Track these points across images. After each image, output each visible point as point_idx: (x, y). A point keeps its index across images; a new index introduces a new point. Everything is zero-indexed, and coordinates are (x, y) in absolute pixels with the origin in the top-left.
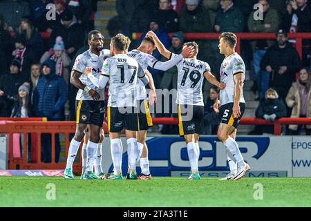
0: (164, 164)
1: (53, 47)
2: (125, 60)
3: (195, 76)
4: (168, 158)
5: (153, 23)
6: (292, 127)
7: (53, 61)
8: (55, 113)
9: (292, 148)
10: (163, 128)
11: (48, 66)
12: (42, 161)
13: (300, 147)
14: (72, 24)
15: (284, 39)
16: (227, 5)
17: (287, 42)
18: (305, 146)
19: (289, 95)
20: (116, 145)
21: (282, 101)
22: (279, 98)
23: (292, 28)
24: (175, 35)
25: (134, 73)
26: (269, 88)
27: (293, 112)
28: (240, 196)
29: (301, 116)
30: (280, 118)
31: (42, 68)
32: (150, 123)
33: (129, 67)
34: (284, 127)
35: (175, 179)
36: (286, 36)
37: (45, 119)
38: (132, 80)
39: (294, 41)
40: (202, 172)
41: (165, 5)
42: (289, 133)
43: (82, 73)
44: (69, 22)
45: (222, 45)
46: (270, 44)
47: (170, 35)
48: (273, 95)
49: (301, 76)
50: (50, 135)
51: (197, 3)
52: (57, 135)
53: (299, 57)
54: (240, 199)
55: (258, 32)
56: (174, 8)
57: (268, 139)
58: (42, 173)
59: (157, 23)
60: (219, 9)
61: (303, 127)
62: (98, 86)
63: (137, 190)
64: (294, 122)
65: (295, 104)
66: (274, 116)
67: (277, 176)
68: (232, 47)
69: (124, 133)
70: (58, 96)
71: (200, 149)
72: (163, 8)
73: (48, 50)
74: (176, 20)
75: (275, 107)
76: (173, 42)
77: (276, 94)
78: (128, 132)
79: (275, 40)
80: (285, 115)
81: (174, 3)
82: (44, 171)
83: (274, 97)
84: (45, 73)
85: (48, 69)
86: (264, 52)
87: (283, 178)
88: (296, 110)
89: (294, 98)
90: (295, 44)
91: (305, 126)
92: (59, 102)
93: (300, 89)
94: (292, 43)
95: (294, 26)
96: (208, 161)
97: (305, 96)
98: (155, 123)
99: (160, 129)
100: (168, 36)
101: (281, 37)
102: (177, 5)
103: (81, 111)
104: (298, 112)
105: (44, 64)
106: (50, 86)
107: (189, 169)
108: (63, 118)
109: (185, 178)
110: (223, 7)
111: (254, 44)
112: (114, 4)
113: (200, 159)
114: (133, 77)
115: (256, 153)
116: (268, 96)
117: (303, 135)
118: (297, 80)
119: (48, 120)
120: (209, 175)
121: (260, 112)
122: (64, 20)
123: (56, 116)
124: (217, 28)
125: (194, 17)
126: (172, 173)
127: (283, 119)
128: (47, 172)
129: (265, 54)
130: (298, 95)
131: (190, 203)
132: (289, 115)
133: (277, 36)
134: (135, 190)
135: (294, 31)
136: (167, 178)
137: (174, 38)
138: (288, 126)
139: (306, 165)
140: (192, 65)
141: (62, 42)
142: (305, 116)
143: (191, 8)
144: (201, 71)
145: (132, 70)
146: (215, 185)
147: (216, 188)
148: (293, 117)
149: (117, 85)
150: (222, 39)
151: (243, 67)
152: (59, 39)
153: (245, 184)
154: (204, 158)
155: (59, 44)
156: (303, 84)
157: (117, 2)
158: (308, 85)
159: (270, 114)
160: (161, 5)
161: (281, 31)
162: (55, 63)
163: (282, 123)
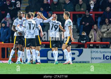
0: (45, 58)
1: (6, 17)
2: (31, 21)
3: (56, 27)
4: (47, 56)
5: (41, 8)
6: (91, 45)
7: (6, 22)
8: (6, 40)
9: (91, 53)
10: (45, 46)
11: (4, 24)
12: (2, 57)
13: (94, 53)
14: (12, 9)
15: (88, 14)
16: (68, 2)
17: (89, 15)
18: (96, 52)
19: (90, 34)
20: (28, 52)
22: (86, 35)
23: (91, 10)
24: (49, 12)
25: (34, 26)
26: (83, 31)
27: (91, 40)
28: (73, 70)
29: (94, 41)
30: (87, 42)
31: (2, 24)
33: (33, 24)
34: (88, 45)
35: (49, 64)
36: (89, 13)
37: (3, 43)
38: (33, 29)
39: (92, 15)
40: (59, 61)
41: (46, 2)
42: (90, 47)
43: (16, 26)
44: (11, 8)
45: (65, 16)
46: (83, 15)
47: (48, 12)
48: (84, 34)
49: (94, 27)
50: (5, 48)
51: (57, 1)
52: (7, 48)
53: (93, 20)
54: (73, 71)
56: (49, 3)
57: (83, 50)
58: (2, 62)
59: (43, 8)
60: (65, 3)
61: (95, 45)
62: (21, 31)
63: (36, 68)
64: (92, 44)
65: (92, 37)
67: (86, 63)
68: (68, 17)
69: (31, 47)
70: (7, 34)
71: (58, 53)
72: (45, 3)
73: (4, 18)
74: (50, 7)
75: (85, 38)
76: (48, 15)
77: (85, 33)
78: (32, 47)
79: (85, 14)
80: (89, 41)
81: (49, 1)
82: (3, 61)
83: (85, 35)
84: (3, 26)
85: (4, 25)
86: (81, 19)
87: (87, 64)
88: (93, 39)
89: (92, 35)
90: (92, 16)
91: (96, 45)
92: (8, 36)
93: (94, 32)
94: (91, 15)
95: (92, 9)
96: (61, 58)
97: (96, 34)
98: (42, 44)
99: (44, 46)
100: (47, 13)
101: (87, 13)
102: (50, 2)
103: (16, 40)
104: (93, 40)
105: (3, 23)
106: (5, 31)
107: (54, 60)
108: (9, 42)
109: (52, 64)
111: (77, 16)
112: (28, 2)
113: (58, 57)
114: (34, 28)
115: (78, 55)
116: (83, 34)
117: (95, 48)
118: (93, 29)
119: (4, 43)
120: (62, 62)
121: (80, 40)
122: (10, 7)
123: (7, 41)
124: (64, 10)
125: (56, 6)
126: (48, 62)
127: (88, 43)
128: (4, 62)
129: (82, 19)
130: (93, 34)
131: (55, 72)
132: (90, 41)
133: (86, 13)
134: (35, 68)
135: (92, 11)
136: (46, 63)
137: (49, 14)
138: (89, 45)
139: (96, 59)
140: (55, 23)
141: (9, 15)
142: (96, 41)
143: (55, 3)
144: (58, 25)
145: (34, 25)
146: (64, 66)
147: (64, 67)
148: (91, 42)
149: (28, 30)
150: (64, 14)
151: (72, 24)
152: (8, 14)
153: (74, 65)
154: (59, 56)
155: (8, 16)
156: (95, 30)
157: (29, 1)
158: (97, 30)
159: (83, 41)
160: (44, 1)
161: (87, 11)
162: (7, 22)
163: (88, 44)
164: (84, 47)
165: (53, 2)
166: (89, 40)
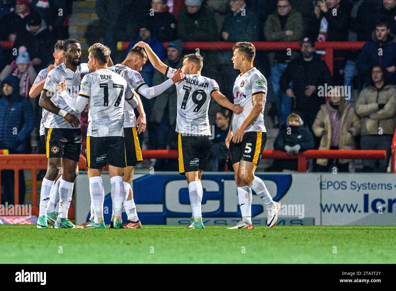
1: (15, 60)
2: (109, 77)
3: (199, 97)
4: (162, 201)
5: (143, 29)
6: (321, 161)
7: (16, 77)
9: (321, 188)
10: (156, 163)
11: (10, 84)
13: (331, 188)
14: (41, 30)
15: (310, 50)
18: (337, 185)
19: (317, 122)
20: (96, 185)
21: (307, 129)
23: (321, 36)
24: (172, 44)
25: (121, 94)
27: (322, 143)
29: (333, 147)
30: (306, 150)
32: (140, 158)
33: (115, 86)
34: (311, 161)
36: (313, 46)
37: (6, 152)
38: (118, 102)
39: (323, 53)
40: (206, 219)
41: (159, 6)
42: (317, 169)
44: (37, 27)
50: (12, 172)
51: (199, 4)
52: (21, 172)
53: (330, 73)
54: (255, 254)
55: (278, 40)
56: (171, 11)
57: (290, 178)
59: (148, 29)
61: (335, 161)
63: (124, 242)
64: (322, 156)
65: (325, 133)
66: (297, 147)
67: (302, 225)
68: (249, 61)
70: (22, 122)
72: (156, 11)
73: (9, 64)
74: (173, 26)
75: (299, 137)
76: (169, 53)
77: (300, 120)
78: (112, 168)
80: (313, 146)
81: (170, 4)
82: (4, 218)
83: (297, 124)
84: (6, 93)
85: (10, 88)
86: (284, 66)
87: (309, 227)
88: (326, 140)
89: (323, 125)
91: (337, 160)
93: (331, 114)
94: (320, 55)
95: (323, 33)
96: (213, 206)
97: (338, 122)
98: (146, 157)
99: (153, 164)
100: (163, 46)
101: (306, 47)
102: (174, 7)
104: (329, 143)
105: (5, 82)
106: (13, 109)
107: (189, 215)
109: (184, 227)
110: (233, 9)
111: (272, 56)
113: (204, 202)
114: (119, 99)
115: (276, 195)
116: (290, 123)
118: (328, 103)
119: (10, 153)
120: (215, 223)
121: (279, 143)
123: (20, 148)
124: (226, 35)
125: (196, 22)
126: (168, 220)
127: (309, 152)
128: (9, 220)
129: (287, 69)
130: (329, 121)
131: (191, 258)
133: (301, 46)
134: (121, 242)
135: (324, 40)
136: (161, 226)
137: (171, 49)
139: (339, 210)
140: (195, 82)
141: (26, 54)
142: (337, 148)
144: (208, 91)
145: (119, 90)
146: (223, 236)
147: (223, 240)
148: (321, 149)
152: (22, 50)
153: (262, 234)
154: (208, 202)
155: (24, 56)
156: (335, 107)
158: (340, 108)
159: (292, 145)
161: (306, 39)
163: (308, 158)
164: (295, 168)
165: (186, 7)
166: (312, 143)
